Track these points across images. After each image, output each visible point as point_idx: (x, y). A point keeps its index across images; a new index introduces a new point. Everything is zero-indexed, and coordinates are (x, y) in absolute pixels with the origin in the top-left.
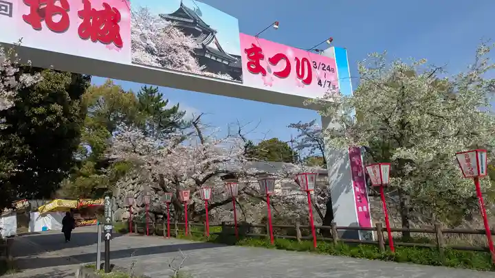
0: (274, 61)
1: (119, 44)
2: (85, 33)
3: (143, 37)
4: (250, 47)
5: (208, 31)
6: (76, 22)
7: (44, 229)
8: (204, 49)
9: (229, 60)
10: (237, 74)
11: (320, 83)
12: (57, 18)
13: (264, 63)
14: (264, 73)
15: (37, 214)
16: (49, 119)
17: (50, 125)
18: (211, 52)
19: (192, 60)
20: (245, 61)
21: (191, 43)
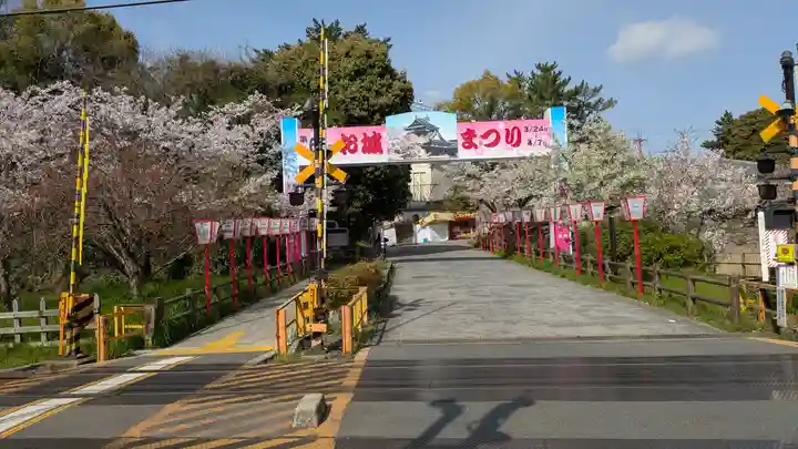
0: (485, 136)
1: (381, 152)
2: (364, 151)
3: (393, 145)
4: (465, 131)
5: (434, 129)
6: (360, 145)
7: (425, 240)
8: (430, 142)
9: (449, 144)
10: (453, 152)
11: (530, 143)
12: (352, 147)
13: (475, 141)
14: (476, 147)
15: (418, 226)
16: (377, 173)
17: (379, 176)
18: (435, 142)
19: (423, 151)
20: (461, 141)
21: (422, 140)
